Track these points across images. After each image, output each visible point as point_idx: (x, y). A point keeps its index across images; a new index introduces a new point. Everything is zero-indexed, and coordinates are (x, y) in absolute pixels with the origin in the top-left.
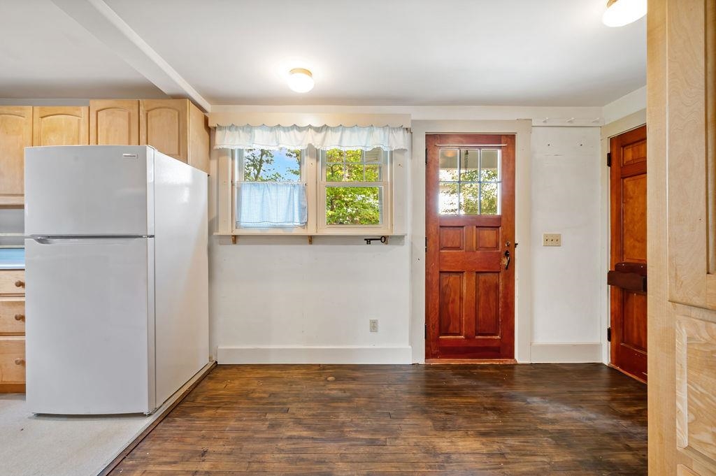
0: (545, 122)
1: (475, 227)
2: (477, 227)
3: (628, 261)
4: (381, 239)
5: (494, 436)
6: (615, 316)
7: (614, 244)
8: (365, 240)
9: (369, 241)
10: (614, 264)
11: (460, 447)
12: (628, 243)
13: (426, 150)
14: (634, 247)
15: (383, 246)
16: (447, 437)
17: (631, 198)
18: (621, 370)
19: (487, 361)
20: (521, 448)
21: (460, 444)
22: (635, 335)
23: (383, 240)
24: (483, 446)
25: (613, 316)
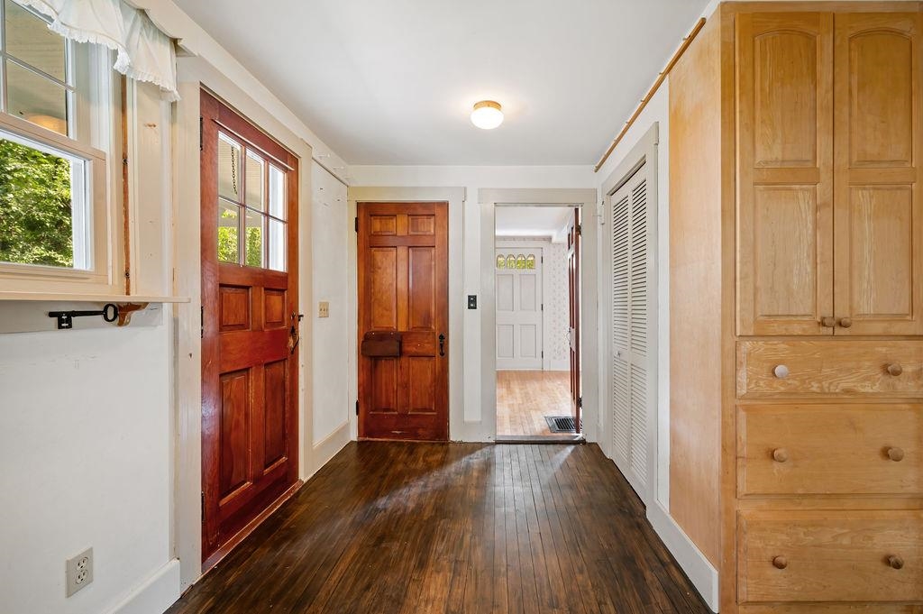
0: (320, 157)
1: (263, 289)
2: (266, 289)
3: (376, 329)
4: (104, 313)
5: (427, 559)
6: (364, 388)
7: (362, 314)
8: (52, 315)
9: (64, 319)
10: (362, 335)
11: (439, 596)
12: (377, 312)
13: (201, 119)
14: (382, 315)
15: (112, 332)
16: (415, 604)
17: (380, 268)
18: (371, 439)
19: (276, 504)
20: (451, 544)
21: (432, 592)
22: (384, 400)
23: (111, 315)
24: (441, 574)
25: (361, 388)
